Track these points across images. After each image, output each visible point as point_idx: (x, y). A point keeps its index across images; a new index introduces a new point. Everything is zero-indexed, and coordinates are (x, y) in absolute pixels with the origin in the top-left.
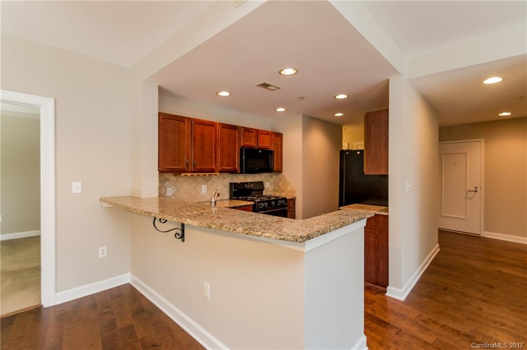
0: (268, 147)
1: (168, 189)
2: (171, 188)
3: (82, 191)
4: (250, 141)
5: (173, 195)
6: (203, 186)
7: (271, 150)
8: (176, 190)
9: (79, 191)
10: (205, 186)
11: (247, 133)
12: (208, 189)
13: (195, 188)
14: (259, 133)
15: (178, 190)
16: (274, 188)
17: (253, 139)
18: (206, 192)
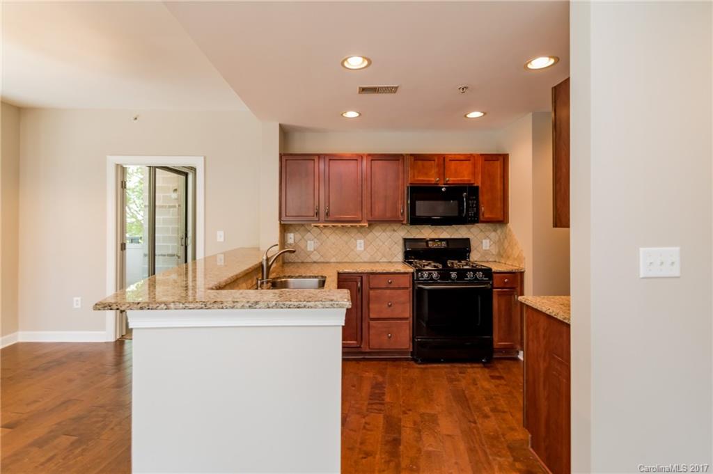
0: (470, 180)
1: (309, 242)
2: (313, 242)
3: (225, 240)
4: (426, 174)
5: (315, 250)
6: (359, 241)
7: (475, 185)
8: (319, 244)
9: (222, 240)
10: (362, 241)
11: (420, 163)
12: (366, 246)
13: (347, 243)
14: (447, 160)
15: (322, 244)
16: (499, 252)
17: (434, 171)
18: (363, 249)
